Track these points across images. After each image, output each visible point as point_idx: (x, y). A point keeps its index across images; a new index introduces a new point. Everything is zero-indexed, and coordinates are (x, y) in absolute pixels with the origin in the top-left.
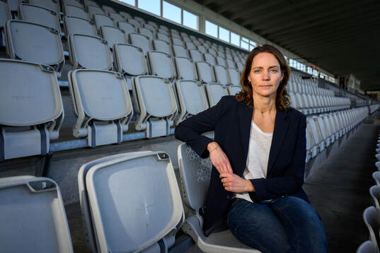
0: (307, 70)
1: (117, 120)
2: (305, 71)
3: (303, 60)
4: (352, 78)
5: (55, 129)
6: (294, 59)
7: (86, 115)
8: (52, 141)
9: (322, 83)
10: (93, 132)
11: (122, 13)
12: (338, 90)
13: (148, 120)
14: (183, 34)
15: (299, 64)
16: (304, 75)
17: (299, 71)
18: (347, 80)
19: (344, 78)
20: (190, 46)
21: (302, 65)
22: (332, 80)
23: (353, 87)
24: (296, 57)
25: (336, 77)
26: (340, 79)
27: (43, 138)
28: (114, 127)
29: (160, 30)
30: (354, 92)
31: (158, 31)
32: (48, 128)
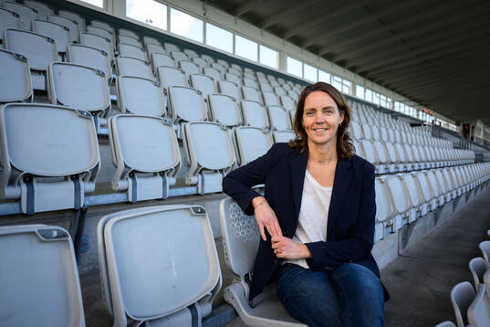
0: (418, 115)
1: (163, 172)
2: (415, 117)
3: (412, 103)
4: (479, 125)
5: (91, 180)
6: (400, 102)
7: (126, 166)
8: (87, 194)
9: (437, 131)
10: (135, 185)
11: (187, 51)
12: (457, 140)
13: (201, 173)
14: (259, 74)
15: (407, 108)
16: (413, 122)
17: (408, 117)
18: (473, 128)
19: (468, 125)
20: (265, 87)
21: (411, 109)
22: (453, 127)
23: (481, 137)
24: (403, 98)
25: (457, 124)
26: (464, 126)
27: (77, 190)
28: (159, 179)
29: (230, 70)
30: (482, 144)
31: (228, 71)
32: (83, 180)
